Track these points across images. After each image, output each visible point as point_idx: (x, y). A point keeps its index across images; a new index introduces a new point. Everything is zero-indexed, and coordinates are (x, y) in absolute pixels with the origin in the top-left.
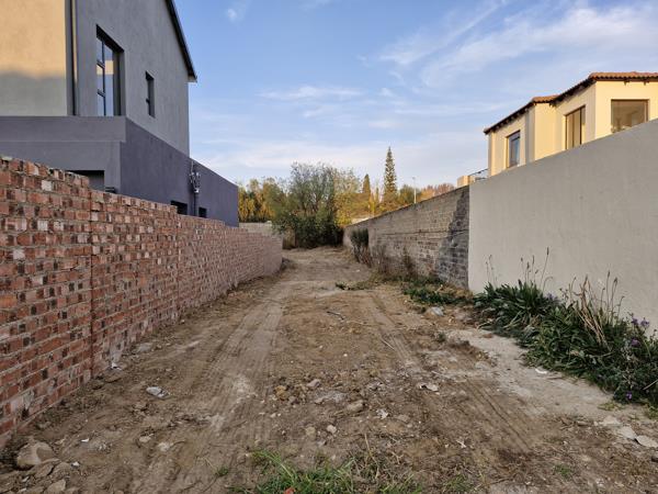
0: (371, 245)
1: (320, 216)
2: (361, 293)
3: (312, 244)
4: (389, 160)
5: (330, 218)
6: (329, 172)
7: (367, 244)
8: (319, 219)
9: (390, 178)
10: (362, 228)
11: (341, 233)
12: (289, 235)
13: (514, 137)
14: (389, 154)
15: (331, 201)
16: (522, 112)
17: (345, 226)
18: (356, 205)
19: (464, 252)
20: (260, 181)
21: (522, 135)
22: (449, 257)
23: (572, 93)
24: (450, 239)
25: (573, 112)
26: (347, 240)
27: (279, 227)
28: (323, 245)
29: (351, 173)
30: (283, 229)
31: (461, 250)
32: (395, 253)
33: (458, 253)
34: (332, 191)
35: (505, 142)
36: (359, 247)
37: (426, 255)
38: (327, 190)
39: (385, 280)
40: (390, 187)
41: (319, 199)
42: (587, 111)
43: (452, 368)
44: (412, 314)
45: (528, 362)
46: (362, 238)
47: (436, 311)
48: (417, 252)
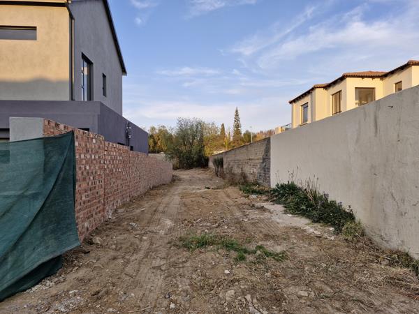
0: (225, 167)
1: (195, 149)
2: (218, 190)
3: (190, 166)
4: (237, 115)
5: (200, 151)
6: (200, 124)
7: (222, 166)
8: (194, 152)
9: (237, 126)
10: (219, 157)
11: (207, 160)
12: (175, 161)
13: (305, 106)
14: (237, 111)
15: (201, 140)
16: (309, 93)
17: (209, 156)
18: (216, 143)
19: (269, 169)
20: (157, 127)
21: (309, 105)
22: (262, 172)
23: (335, 83)
24: (263, 163)
25: (336, 93)
26: (211, 164)
27: (170, 156)
28: (197, 167)
29: (213, 124)
30: (172, 157)
31: (268, 168)
32: (237, 171)
33: (266, 170)
34: (202, 135)
35: (301, 109)
36: (218, 168)
37: (252, 171)
38: (199, 134)
39: (231, 185)
40: (237, 131)
41: (194, 139)
42: (343, 93)
43: (255, 215)
44: (243, 198)
45: (286, 212)
46: (219, 163)
47: (254, 196)
48: (248, 170)
